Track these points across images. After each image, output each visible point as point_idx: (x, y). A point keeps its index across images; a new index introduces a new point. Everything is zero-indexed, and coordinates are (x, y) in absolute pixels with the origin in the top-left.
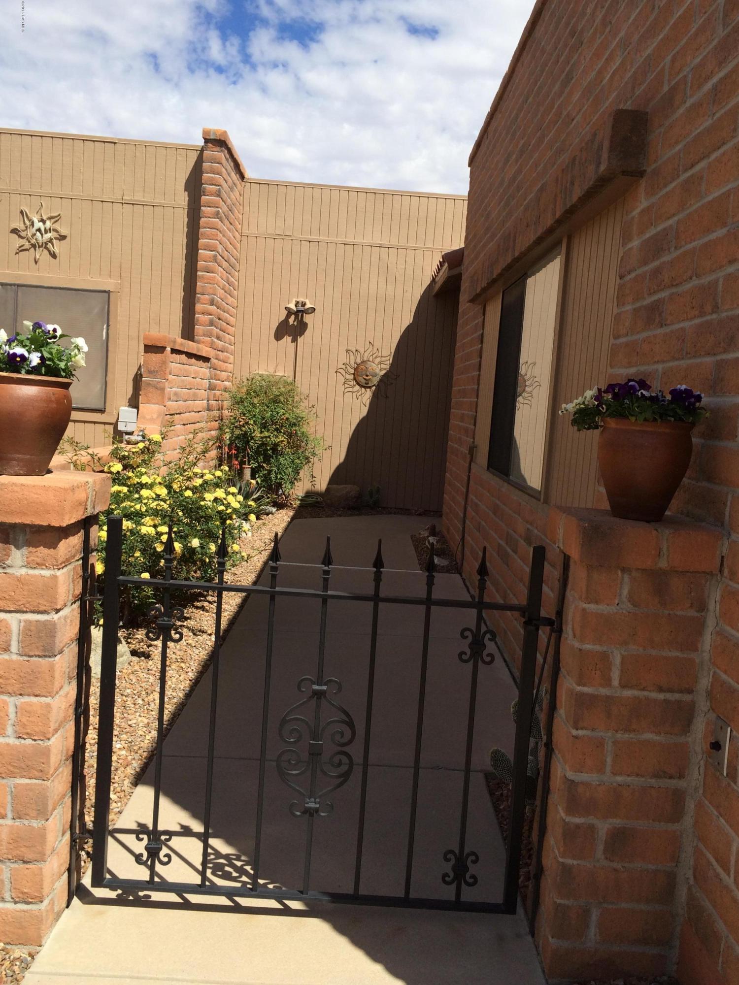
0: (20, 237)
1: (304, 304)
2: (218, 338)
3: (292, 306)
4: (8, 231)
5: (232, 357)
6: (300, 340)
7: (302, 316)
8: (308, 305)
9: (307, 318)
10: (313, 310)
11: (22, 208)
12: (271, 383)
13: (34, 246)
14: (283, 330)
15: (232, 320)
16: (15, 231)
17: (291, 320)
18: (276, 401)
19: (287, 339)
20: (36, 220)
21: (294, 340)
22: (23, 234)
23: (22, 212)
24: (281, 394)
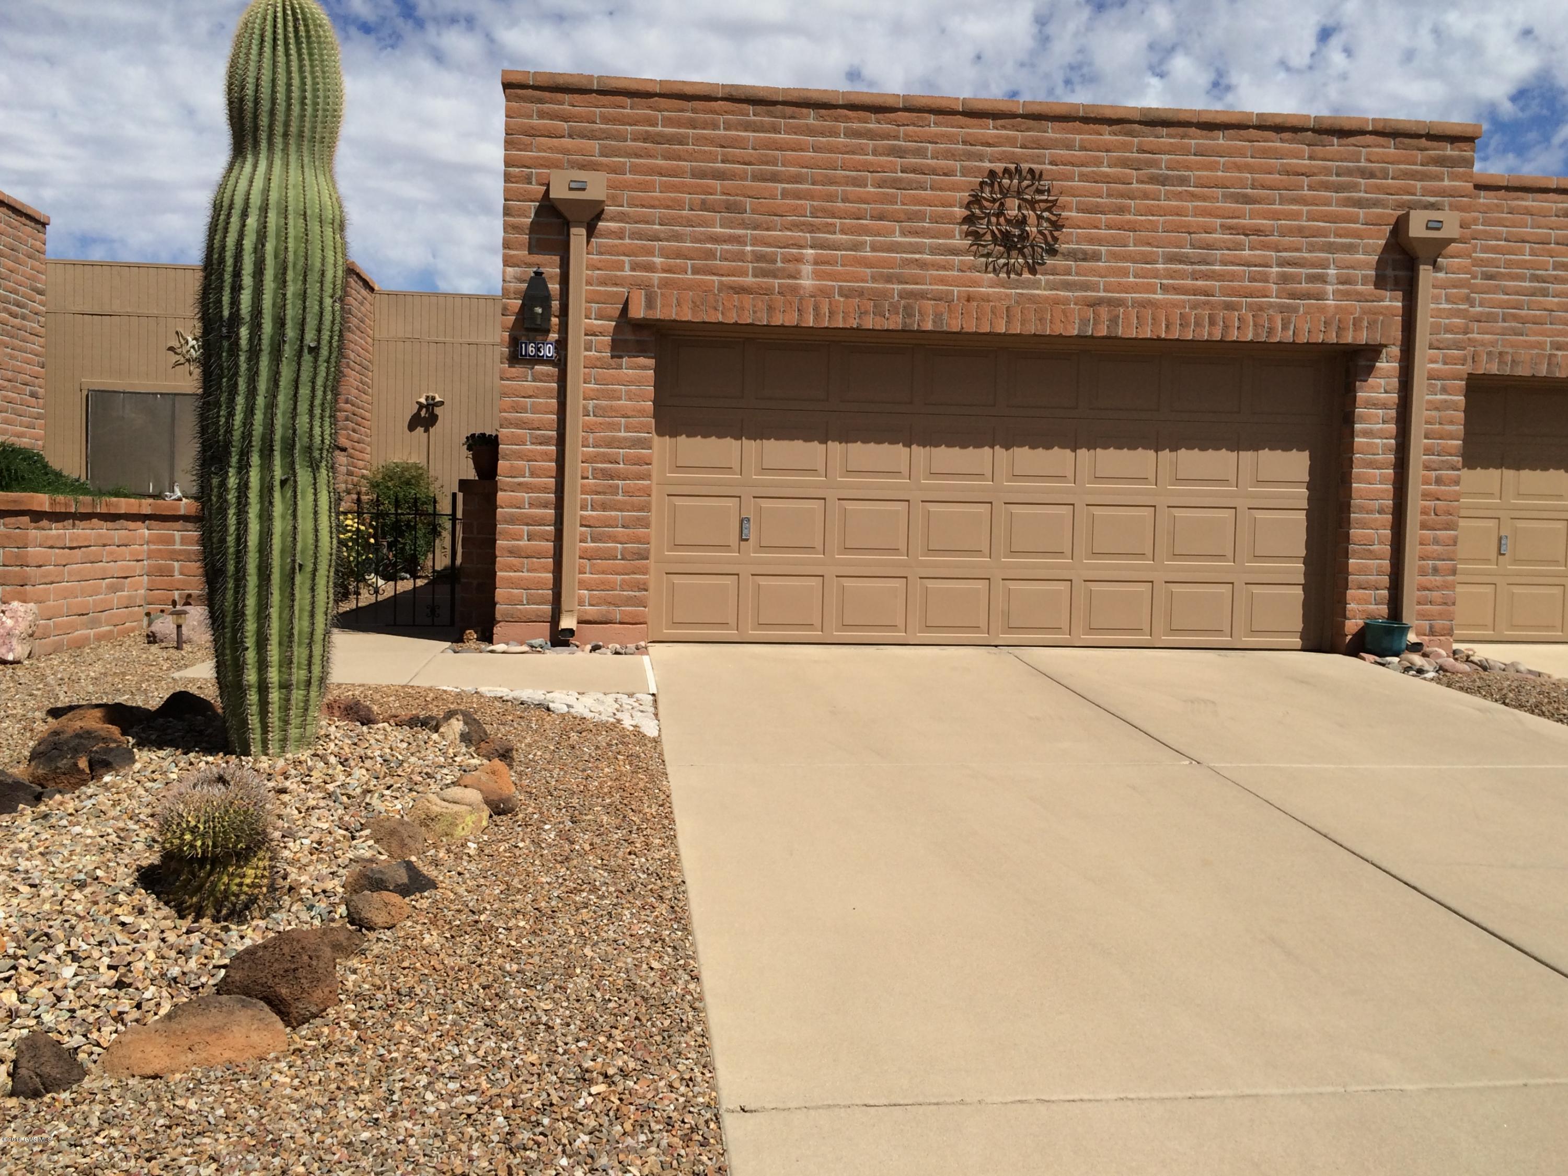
0: (176, 353)
1: (433, 398)
2: (354, 431)
3: (423, 400)
4: (165, 350)
5: (369, 448)
6: (432, 430)
7: (433, 409)
8: (438, 399)
9: (437, 411)
10: (442, 403)
11: (178, 329)
12: (406, 468)
13: (188, 360)
14: (415, 422)
15: (367, 415)
16: (171, 349)
17: (423, 413)
18: (408, 483)
19: (420, 430)
20: (190, 339)
21: (426, 430)
22: (179, 351)
23: (177, 333)
24: (413, 477)
